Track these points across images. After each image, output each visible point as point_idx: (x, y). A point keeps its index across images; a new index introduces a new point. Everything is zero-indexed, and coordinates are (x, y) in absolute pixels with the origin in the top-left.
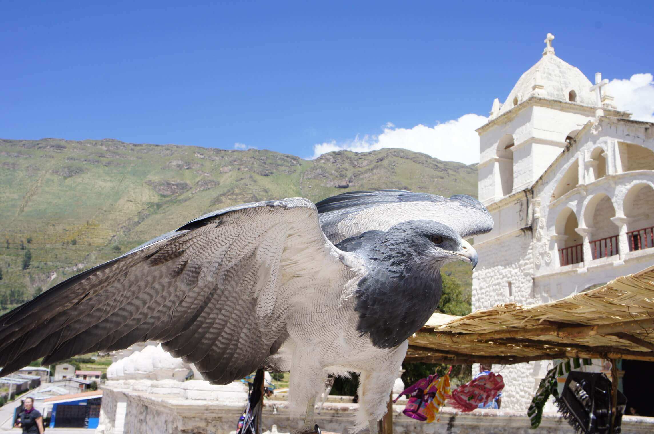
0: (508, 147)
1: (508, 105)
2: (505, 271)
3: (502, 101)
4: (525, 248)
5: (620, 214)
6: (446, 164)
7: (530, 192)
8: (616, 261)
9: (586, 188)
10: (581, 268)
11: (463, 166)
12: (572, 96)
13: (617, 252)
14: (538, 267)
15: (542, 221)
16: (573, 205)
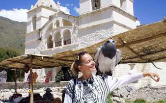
0: (35, 18)
1: (35, 7)
2: (33, 50)
3: (34, 5)
4: (39, 44)
5: (62, 36)
6: (14, 21)
7: (40, 30)
8: (61, 47)
9: (55, 29)
10: (53, 49)
11: (18, 22)
12: (51, 6)
13: (61, 45)
14: (42, 49)
15: (43, 37)
16: (51, 33)
